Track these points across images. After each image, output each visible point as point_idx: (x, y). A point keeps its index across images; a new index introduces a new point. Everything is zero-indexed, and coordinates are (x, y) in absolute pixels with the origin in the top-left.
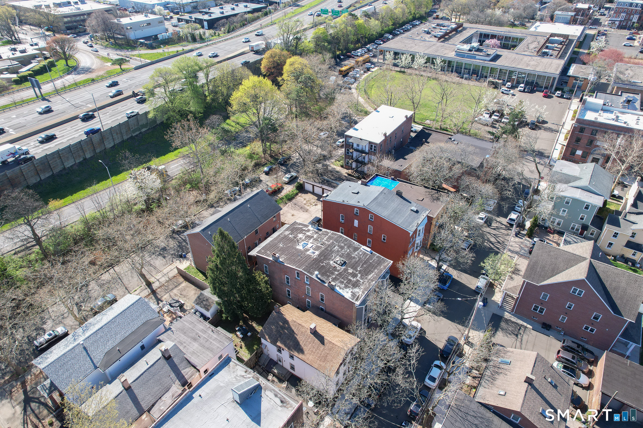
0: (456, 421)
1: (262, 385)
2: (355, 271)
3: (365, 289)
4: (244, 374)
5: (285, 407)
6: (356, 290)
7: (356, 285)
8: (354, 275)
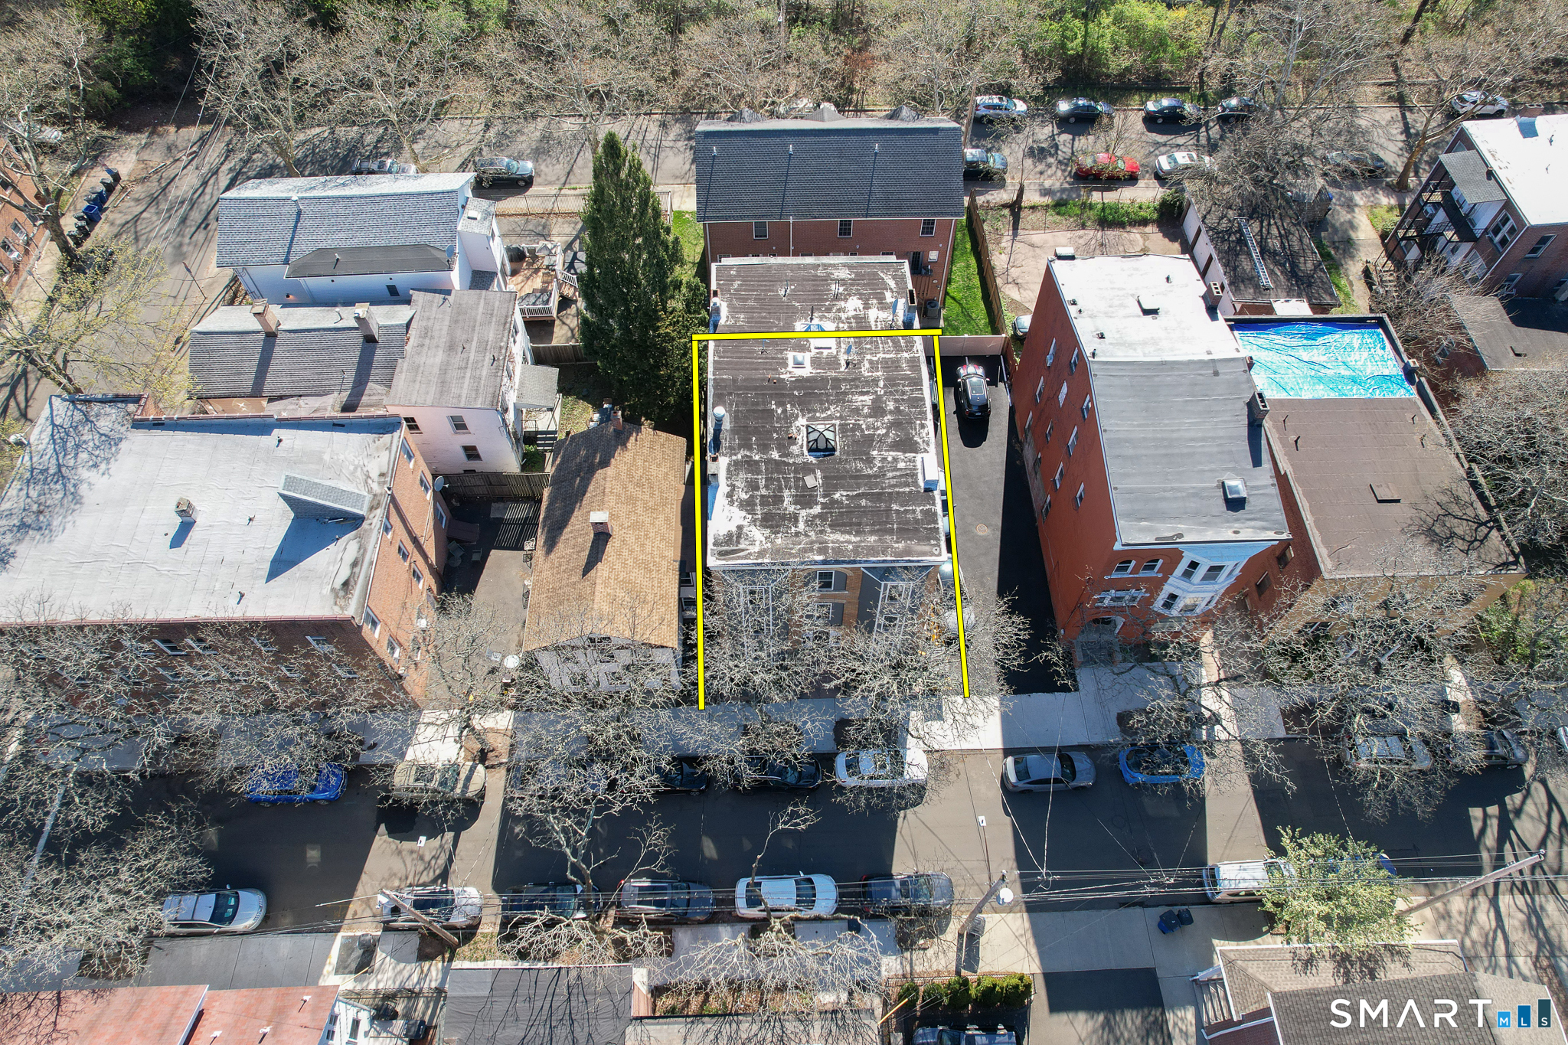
0: (529, 999)
1: (365, 525)
2: (820, 491)
3: (777, 551)
4: (374, 475)
5: (337, 596)
6: (758, 534)
7: (773, 521)
8: (805, 498)
